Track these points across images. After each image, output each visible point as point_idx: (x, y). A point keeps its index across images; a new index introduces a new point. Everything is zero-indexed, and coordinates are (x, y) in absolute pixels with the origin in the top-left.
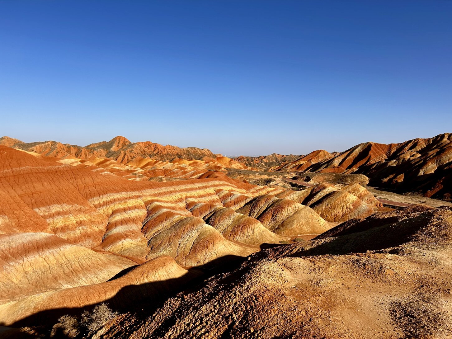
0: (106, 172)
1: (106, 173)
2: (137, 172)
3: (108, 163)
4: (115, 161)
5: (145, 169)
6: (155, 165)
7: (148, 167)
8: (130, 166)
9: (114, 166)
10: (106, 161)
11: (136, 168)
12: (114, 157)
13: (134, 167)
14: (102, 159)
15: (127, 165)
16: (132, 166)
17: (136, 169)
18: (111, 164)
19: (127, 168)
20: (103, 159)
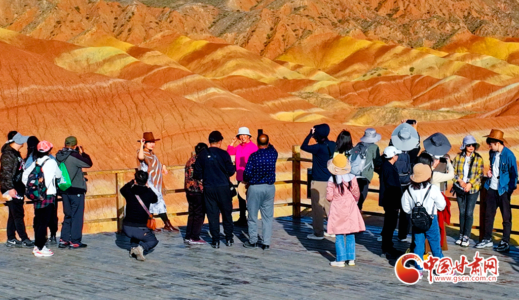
0: (212, 90)
1: (214, 94)
2: (316, 87)
3: (219, 54)
4: (243, 50)
5: (343, 76)
6: (379, 60)
7: (356, 67)
8: (291, 64)
9: (238, 67)
10: (211, 48)
11: (312, 72)
12: (239, 32)
13: (306, 69)
14: (200, 44)
15: (282, 63)
16: (300, 66)
17: (312, 78)
18: (229, 57)
19: (283, 72)
20: (204, 43)
